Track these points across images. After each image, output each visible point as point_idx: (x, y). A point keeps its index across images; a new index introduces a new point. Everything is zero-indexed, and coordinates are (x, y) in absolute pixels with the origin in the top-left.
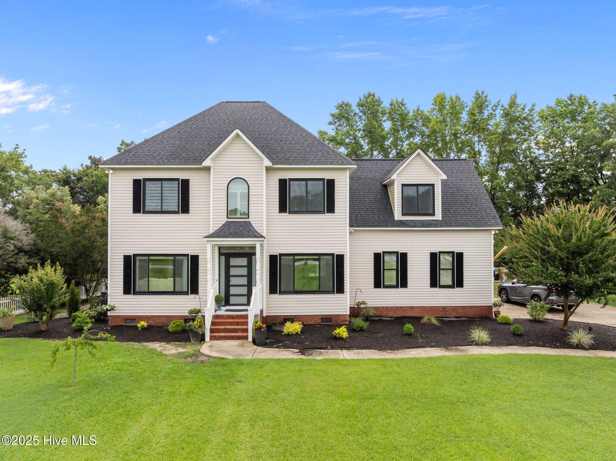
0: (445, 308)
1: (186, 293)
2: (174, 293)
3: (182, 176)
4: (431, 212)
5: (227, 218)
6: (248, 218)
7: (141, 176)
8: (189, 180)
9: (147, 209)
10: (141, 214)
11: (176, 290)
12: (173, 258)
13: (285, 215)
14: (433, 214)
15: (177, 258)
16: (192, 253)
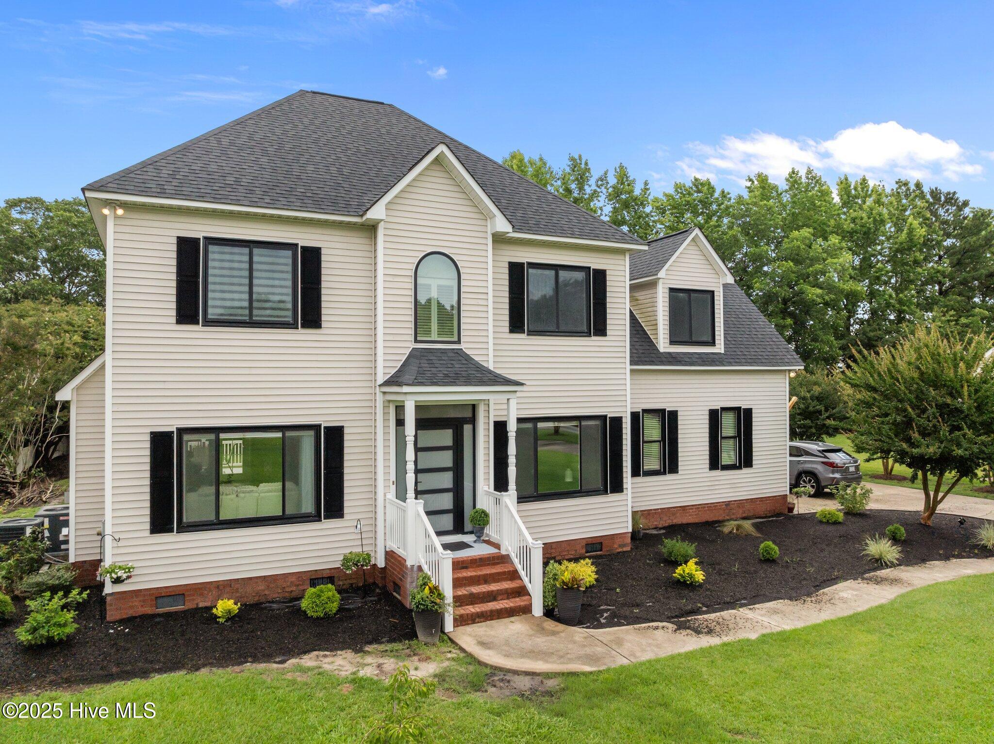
0: (728, 504)
1: (316, 517)
2: (283, 519)
3: (305, 238)
4: (710, 339)
5: (416, 341)
6: (459, 342)
7: (198, 229)
8: (320, 248)
9: (212, 313)
10: (199, 328)
11: (288, 512)
12: (280, 435)
13: (521, 338)
14: (713, 343)
15: (289, 434)
16: (326, 420)
